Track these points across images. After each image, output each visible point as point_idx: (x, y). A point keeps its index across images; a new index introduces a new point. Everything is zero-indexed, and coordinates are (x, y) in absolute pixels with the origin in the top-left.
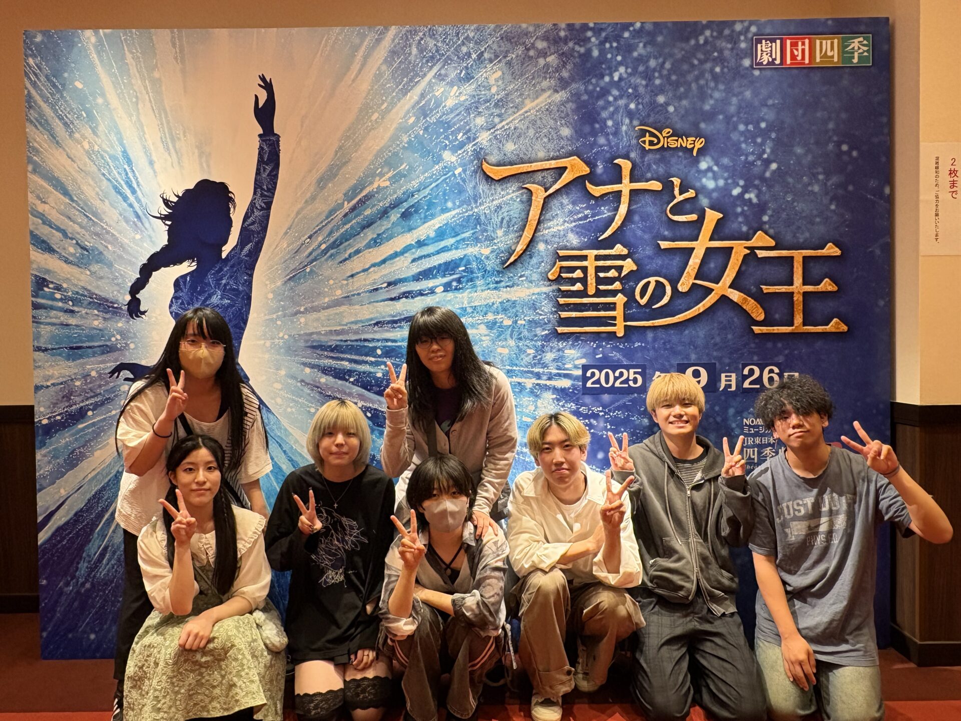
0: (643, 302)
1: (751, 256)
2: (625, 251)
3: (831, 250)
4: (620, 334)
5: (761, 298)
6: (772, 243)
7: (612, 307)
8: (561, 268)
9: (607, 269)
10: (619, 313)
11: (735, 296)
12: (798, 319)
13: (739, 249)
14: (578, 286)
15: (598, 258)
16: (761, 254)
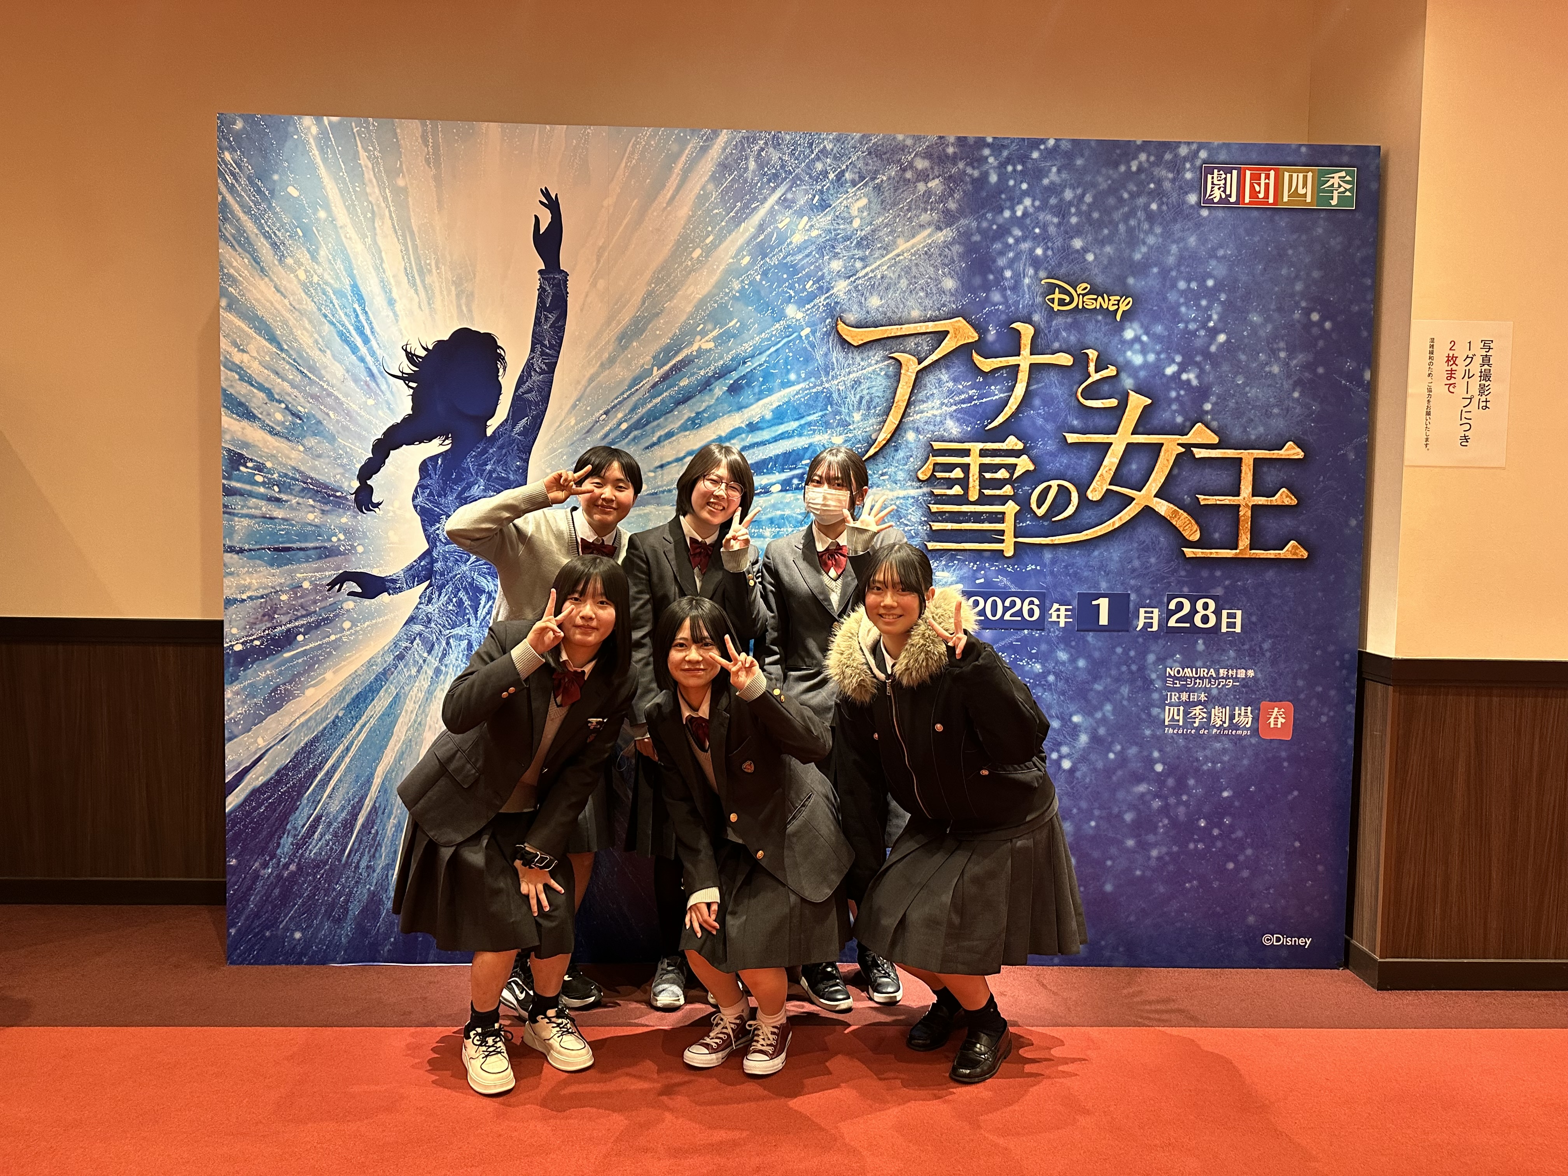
0: (1041, 512)
1: (1186, 456)
2: (1020, 446)
3: (1292, 451)
4: (1009, 553)
5: (1197, 512)
6: (1215, 440)
7: (999, 518)
8: (935, 464)
9: (996, 468)
10: (1008, 526)
11: (1163, 507)
12: (1244, 540)
13: (1171, 446)
14: (957, 490)
15: (983, 453)
16: (1199, 453)
